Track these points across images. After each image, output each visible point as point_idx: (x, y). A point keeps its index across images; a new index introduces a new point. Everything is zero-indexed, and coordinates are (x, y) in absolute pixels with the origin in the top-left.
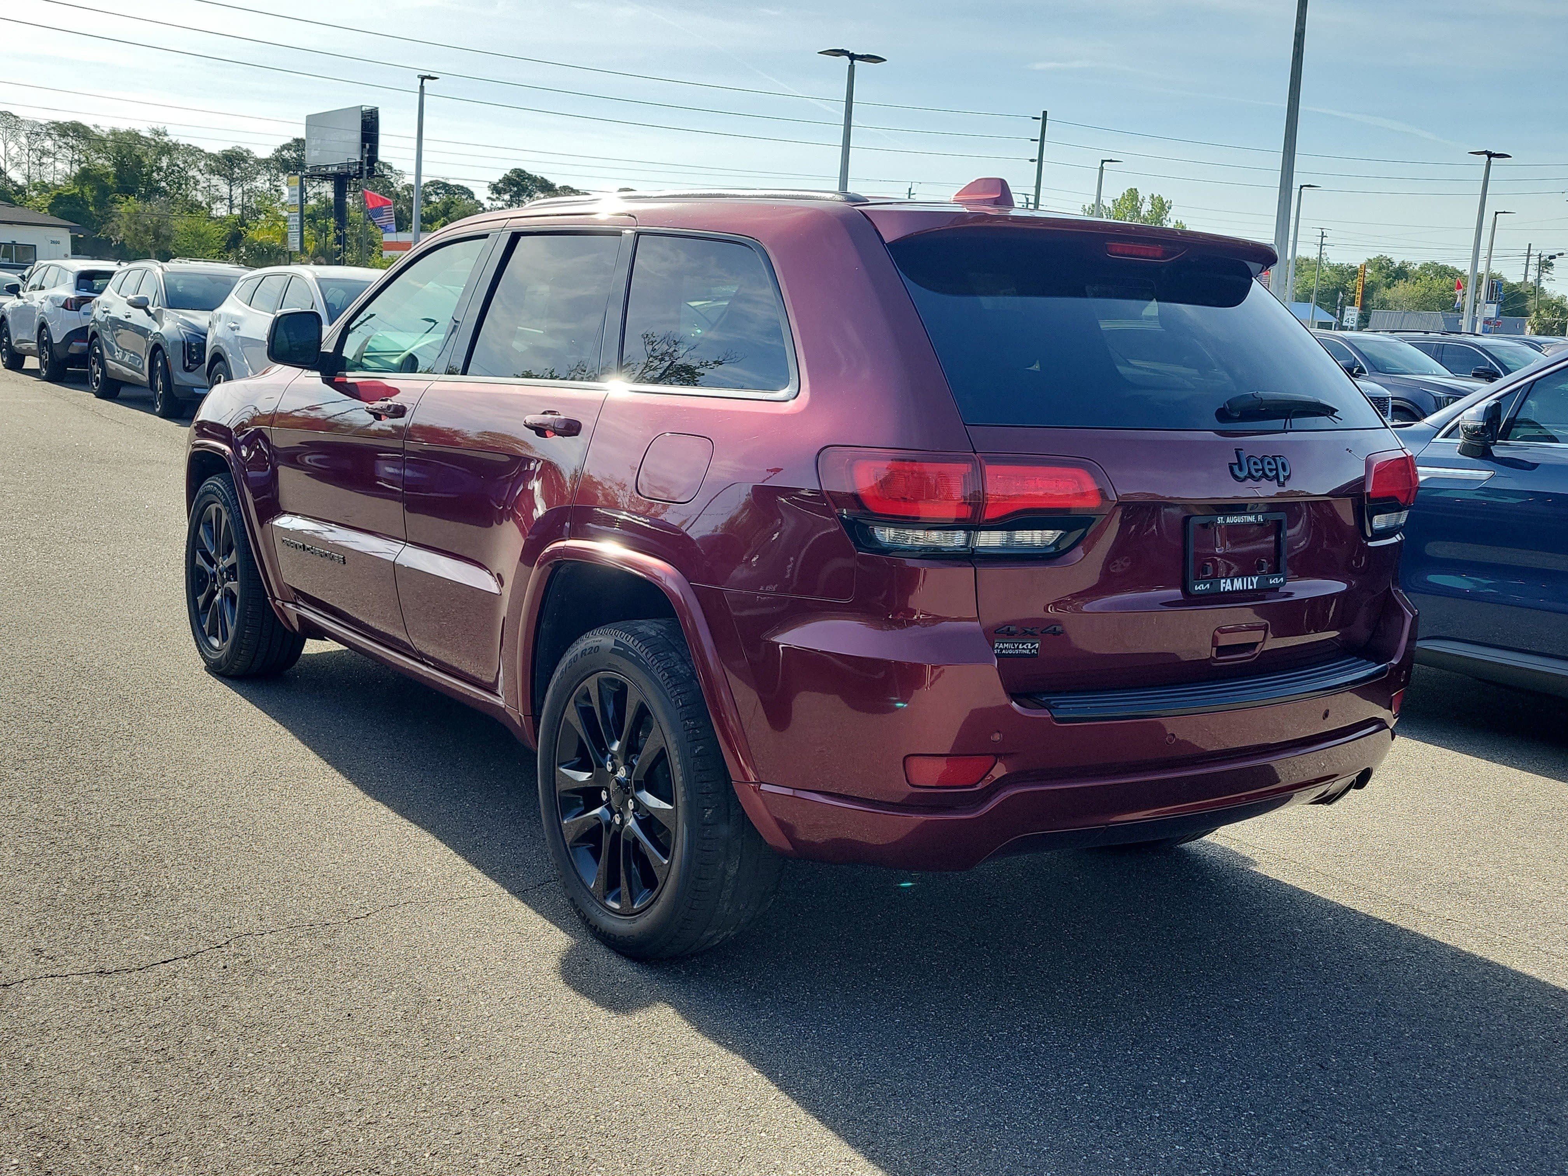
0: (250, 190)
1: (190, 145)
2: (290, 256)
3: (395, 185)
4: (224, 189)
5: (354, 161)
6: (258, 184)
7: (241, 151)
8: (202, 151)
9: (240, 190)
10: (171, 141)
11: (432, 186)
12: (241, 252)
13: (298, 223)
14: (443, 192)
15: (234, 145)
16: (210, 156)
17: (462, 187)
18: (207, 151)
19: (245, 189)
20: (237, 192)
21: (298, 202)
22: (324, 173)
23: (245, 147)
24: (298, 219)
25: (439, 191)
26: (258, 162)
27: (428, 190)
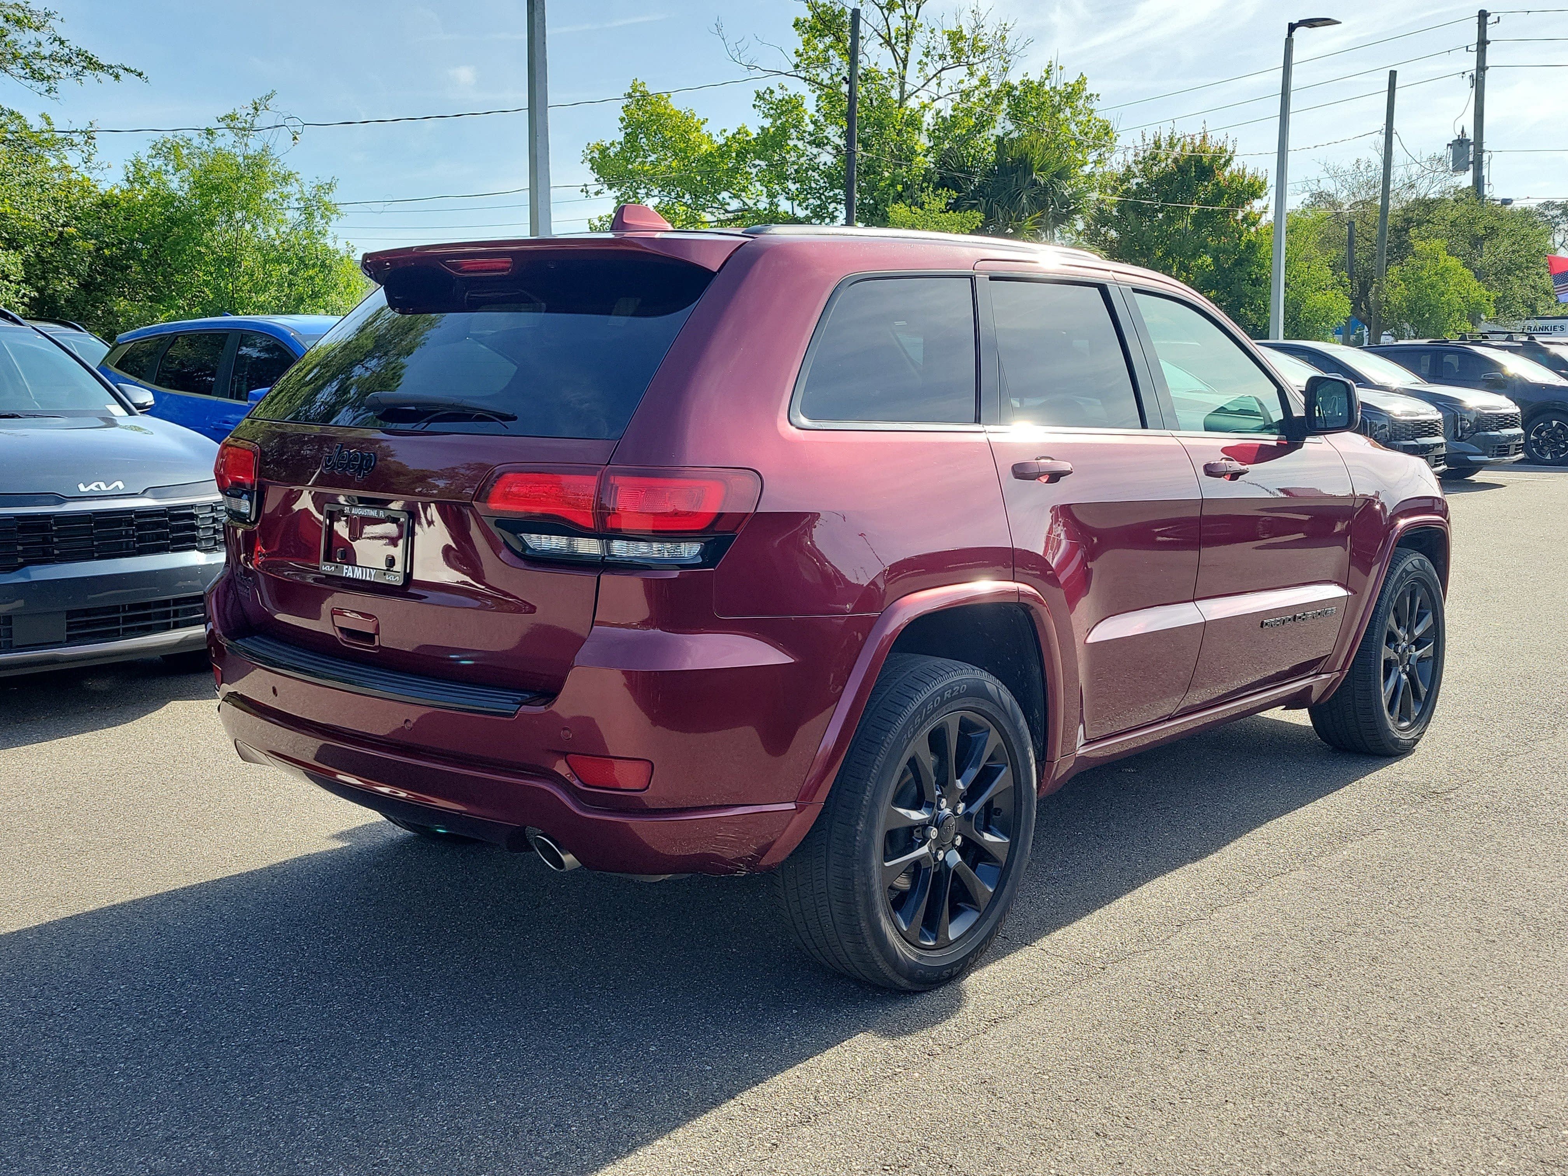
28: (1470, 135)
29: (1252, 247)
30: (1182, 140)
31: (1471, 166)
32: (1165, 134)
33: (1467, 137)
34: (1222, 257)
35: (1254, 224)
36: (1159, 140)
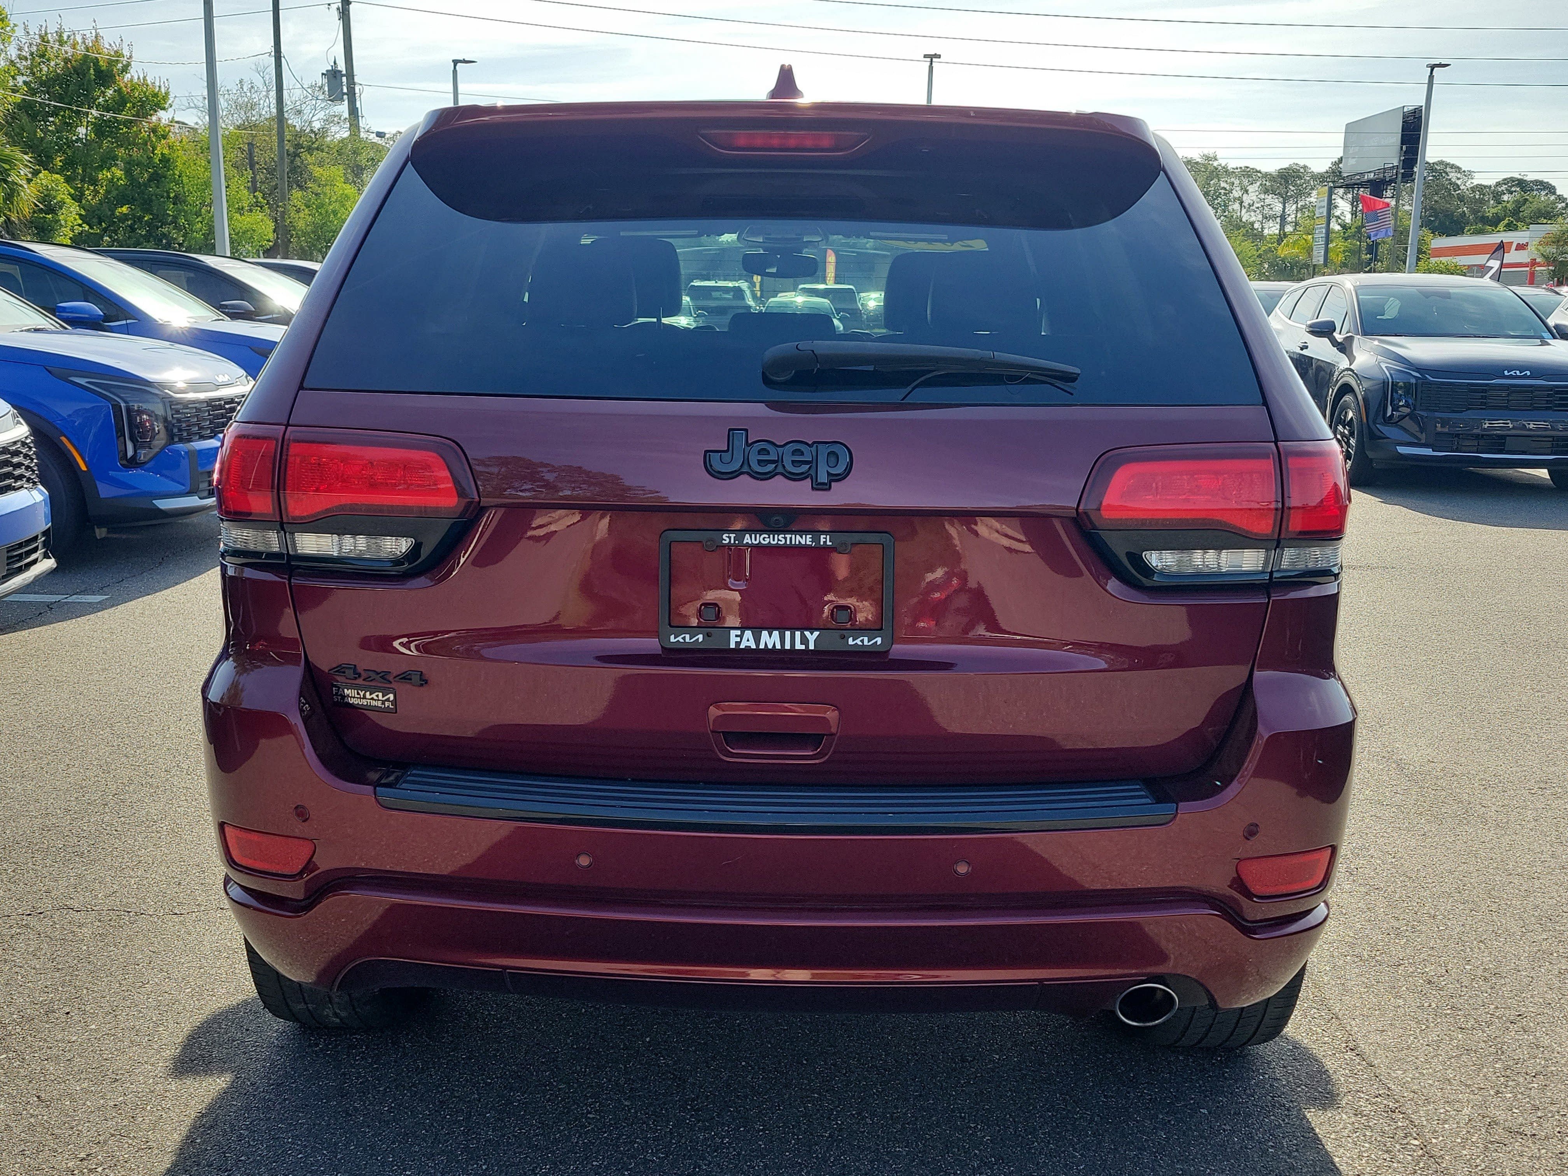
0: (1303, 207)
1: (1248, 167)
2: (1314, 269)
3: (1462, 187)
4: (1278, 208)
5: (1392, 165)
6: (1312, 200)
7: (1298, 168)
8: (1260, 172)
9: (1294, 207)
10: (1220, 165)
11: (1505, 184)
12: (1264, 268)
13: (1324, 235)
14: (1518, 189)
15: (1291, 162)
16: (1266, 175)
17: (1541, 183)
18: (1264, 170)
19: (1299, 206)
20: (1291, 208)
21: (1325, 214)
22: (1358, 181)
23: (1302, 163)
24: (1324, 231)
25: (1513, 189)
26: (1314, 177)
27: (1500, 190)
28: (342, 66)
29: (165, 160)
30: (72, 37)
31: (345, 97)
32: (52, 29)
33: (339, 68)
34: (137, 171)
35: (164, 137)
36: (46, 34)
